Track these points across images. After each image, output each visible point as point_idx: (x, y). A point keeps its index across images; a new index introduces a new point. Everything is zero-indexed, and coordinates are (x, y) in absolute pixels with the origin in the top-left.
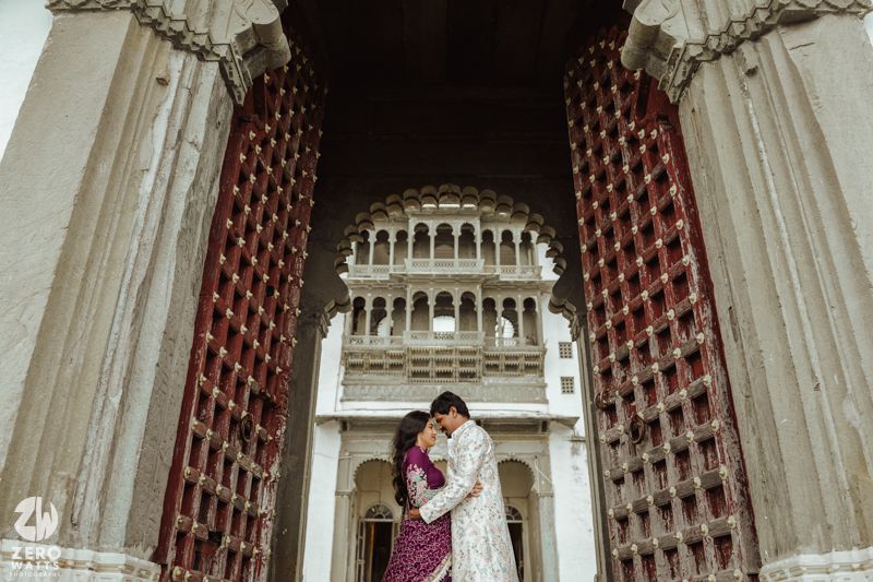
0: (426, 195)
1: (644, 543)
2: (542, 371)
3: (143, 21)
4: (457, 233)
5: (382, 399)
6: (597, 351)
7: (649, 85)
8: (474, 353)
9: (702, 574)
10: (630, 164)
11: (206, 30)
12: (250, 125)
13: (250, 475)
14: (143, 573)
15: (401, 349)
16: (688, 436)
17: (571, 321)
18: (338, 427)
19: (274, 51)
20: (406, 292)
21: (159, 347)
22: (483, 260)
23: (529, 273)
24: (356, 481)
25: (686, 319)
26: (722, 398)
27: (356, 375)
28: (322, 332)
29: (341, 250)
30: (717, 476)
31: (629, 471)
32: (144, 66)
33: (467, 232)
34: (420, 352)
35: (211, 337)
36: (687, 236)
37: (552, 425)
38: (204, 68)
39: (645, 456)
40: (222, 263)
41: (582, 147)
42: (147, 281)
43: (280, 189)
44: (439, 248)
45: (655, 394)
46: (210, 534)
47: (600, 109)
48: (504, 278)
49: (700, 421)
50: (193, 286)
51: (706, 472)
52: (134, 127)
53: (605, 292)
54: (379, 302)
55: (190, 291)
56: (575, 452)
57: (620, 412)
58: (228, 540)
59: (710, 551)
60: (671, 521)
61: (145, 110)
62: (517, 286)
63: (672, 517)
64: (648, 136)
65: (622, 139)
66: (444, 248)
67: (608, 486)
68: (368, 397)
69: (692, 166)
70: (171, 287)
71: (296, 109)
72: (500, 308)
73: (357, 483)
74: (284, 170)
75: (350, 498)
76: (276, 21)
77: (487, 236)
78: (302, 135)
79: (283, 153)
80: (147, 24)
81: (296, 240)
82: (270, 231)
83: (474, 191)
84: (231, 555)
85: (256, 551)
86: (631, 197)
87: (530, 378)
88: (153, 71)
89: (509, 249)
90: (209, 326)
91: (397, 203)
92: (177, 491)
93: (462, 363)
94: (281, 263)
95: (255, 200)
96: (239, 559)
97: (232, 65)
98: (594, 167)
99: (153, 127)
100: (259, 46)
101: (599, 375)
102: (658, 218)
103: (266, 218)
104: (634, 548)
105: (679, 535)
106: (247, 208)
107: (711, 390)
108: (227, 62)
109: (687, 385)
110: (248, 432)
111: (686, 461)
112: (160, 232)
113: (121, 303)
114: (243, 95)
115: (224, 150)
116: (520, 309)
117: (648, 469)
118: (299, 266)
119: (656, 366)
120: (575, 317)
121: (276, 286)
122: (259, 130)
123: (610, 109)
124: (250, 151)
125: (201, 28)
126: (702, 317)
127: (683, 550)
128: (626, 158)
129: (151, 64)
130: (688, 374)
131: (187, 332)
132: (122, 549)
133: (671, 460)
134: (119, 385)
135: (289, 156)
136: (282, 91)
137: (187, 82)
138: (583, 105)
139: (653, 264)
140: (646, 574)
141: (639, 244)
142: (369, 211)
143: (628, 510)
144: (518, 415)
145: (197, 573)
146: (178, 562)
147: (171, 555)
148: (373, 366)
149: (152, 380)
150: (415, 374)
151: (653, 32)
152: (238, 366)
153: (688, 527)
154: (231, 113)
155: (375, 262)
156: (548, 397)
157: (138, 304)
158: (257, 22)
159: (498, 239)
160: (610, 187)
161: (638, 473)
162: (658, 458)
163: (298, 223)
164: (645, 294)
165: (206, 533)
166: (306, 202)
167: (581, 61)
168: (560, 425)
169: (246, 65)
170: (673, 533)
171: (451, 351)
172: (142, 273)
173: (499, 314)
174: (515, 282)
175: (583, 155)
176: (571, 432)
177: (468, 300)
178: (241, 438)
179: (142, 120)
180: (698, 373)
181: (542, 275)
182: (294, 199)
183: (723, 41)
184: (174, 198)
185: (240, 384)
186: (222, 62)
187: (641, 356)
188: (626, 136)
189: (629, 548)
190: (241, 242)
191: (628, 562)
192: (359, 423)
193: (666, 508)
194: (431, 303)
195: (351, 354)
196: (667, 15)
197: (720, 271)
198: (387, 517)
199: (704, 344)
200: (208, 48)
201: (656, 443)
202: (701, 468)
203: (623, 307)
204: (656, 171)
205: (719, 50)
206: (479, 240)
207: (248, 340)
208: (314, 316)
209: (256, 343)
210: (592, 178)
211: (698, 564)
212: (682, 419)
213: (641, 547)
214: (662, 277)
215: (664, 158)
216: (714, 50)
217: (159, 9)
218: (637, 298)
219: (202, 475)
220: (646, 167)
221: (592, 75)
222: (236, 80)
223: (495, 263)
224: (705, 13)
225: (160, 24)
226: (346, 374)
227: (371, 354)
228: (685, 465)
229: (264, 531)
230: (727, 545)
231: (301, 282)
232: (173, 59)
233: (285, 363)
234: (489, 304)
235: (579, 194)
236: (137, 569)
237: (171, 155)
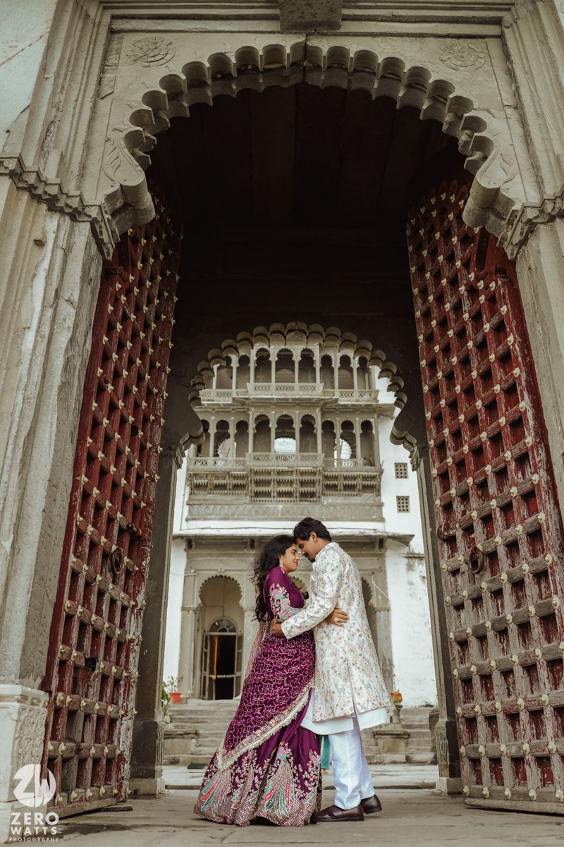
0: (274, 332)
1: (483, 665)
2: (379, 491)
3: (20, 185)
4: (297, 358)
5: (226, 518)
6: (438, 486)
7: (488, 239)
8: (314, 473)
9: (536, 694)
10: (470, 312)
11: (78, 193)
12: (117, 277)
13: (119, 603)
14: (35, 701)
15: (244, 470)
16: (523, 568)
17: (412, 452)
18: (184, 546)
19: (141, 210)
20: (248, 415)
21: (45, 494)
22: (322, 385)
23: (367, 397)
24: (201, 597)
25: (522, 460)
26: (554, 534)
27: (201, 495)
28: (177, 463)
29: (195, 385)
30: (550, 605)
31: (469, 598)
32: (22, 229)
33: (307, 357)
34: (262, 473)
35: (86, 479)
36: (524, 383)
37: (388, 542)
38: (76, 228)
39: (484, 585)
40: (94, 409)
41: (424, 292)
42: (32, 433)
43: (142, 335)
44: (279, 372)
45: (492, 528)
46: (87, 660)
47: (441, 258)
48: (343, 401)
49: (535, 555)
50: (72, 434)
51: (540, 601)
52: (15, 287)
53: (446, 431)
54: (223, 425)
55: (69, 439)
56: (410, 568)
57: (460, 543)
58: (102, 666)
59: (543, 673)
60: (508, 645)
61: (24, 271)
62: (355, 409)
63: (508, 641)
64: (487, 287)
65: (462, 289)
66: (285, 372)
67: (449, 611)
68: (212, 517)
69: (528, 320)
70: (54, 438)
71: (155, 257)
72: (338, 431)
73: (202, 599)
74: (146, 315)
75: (195, 614)
76: (143, 182)
77: (326, 361)
78: (161, 281)
79: (145, 300)
80: (23, 189)
81: (157, 380)
82: (134, 375)
83: (320, 328)
84: (104, 678)
85: (125, 674)
86: (470, 344)
87: (367, 497)
88: (30, 232)
89: (348, 373)
90: (84, 469)
91: (247, 339)
92: (61, 624)
93: (303, 483)
94: (144, 404)
95: (121, 346)
96: (111, 682)
97: (102, 224)
98: (435, 312)
99: (32, 287)
100: (126, 205)
101: (441, 509)
102: (496, 365)
103: (131, 362)
104: (474, 669)
105: (515, 658)
106: (115, 356)
107: (545, 527)
108: (98, 222)
109: (522, 522)
110: (117, 564)
111: (521, 590)
112: (42, 386)
113: (9, 454)
114: (111, 251)
115: (95, 303)
116: (358, 431)
117: (487, 597)
118: (160, 405)
119: (494, 503)
120: (416, 448)
121: (140, 426)
122: (124, 280)
123: (451, 259)
124: (116, 301)
125: (73, 192)
126: (537, 460)
127: (519, 672)
128: (466, 306)
129: (29, 226)
130: (524, 511)
131: (67, 476)
132: (17, 681)
133: (507, 589)
134: (9, 530)
135: (150, 302)
136: (144, 241)
137: (62, 243)
138: (425, 253)
139: (491, 407)
140: (484, 693)
141: (479, 388)
142: (220, 348)
143: (467, 634)
144: (356, 532)
145: (75, 696)
146: (60, 688)
147: (55, 682)
148: (218, 487)
149: (40, 525)
150: (257, 494)
151: (493, 194)
152: (108, 504)
153: (523, 651)
154: (100, 269)
155: (218, 387)
156: (385, 516)
157: (24, 454)
158: (125, 184)
159: (336, 364)
160: (451, 333)
161: (477, 600)
162: (495, 587)
163: (158, 365)
164: (484, 435)
165: (83, 660)
166: (165, 344)
167: (423, 210)
168: (396, 542)
169: (114, 223)
170: (509, 656)
171: (292, 472)
172: (27, 425)
173: (338, 435)
174: (353, 405)
175: (425, 300)
176: (406, 550)
177: (308, 423)
178: (112, 570)
179: (22, 281)
180: (533, 510)
181: (378, 398)
182: (155, 342)
183: (558, 205)
184: (53, 353)
185: (111, 520)
186: (93, 223)
187: (480, 493)
188: (465, 285)
189: (468, 668)
190: (110, 387)
191: (467, 682)
192: (204, 542)
193: (503, 633)
194: (273, 425)
195: (196, 475)
196: (506, 178)
197: (553, 419)
198: (230, 631)
199: (539, 484)
200: (80, 209)
201: (493, 573)
202: (536, 597)
203: (463, 446)
204: (495, 320)
205: (554, 213)
206: (318, 365)
207: (117, 479)
208: (170, 448)
209: (124, 481)
210: (434, 323)
211: (532, 684)
212: (518, 552)
213: (480, 668)
214: (500, 421)
215: (502, 309)
216: (550, 214)
217: (35, 174)
218: (477, 438)
219: (80, 607)
220: (484, 317)
221: (433, 225)
222: (105, 238)
223: (333, 388)
224: (541, 177)
225: (36, 188)
226: (191, 494)
227: (215, 474)
228: (520, 594)
229: (132, 656)
230: (558, 668)
231: (162, 421)
232: (48, 220)
233: (149, 498)
234: (328, 426)
235: (421, 338)
236: (30, 698)
237: (49, 313)
